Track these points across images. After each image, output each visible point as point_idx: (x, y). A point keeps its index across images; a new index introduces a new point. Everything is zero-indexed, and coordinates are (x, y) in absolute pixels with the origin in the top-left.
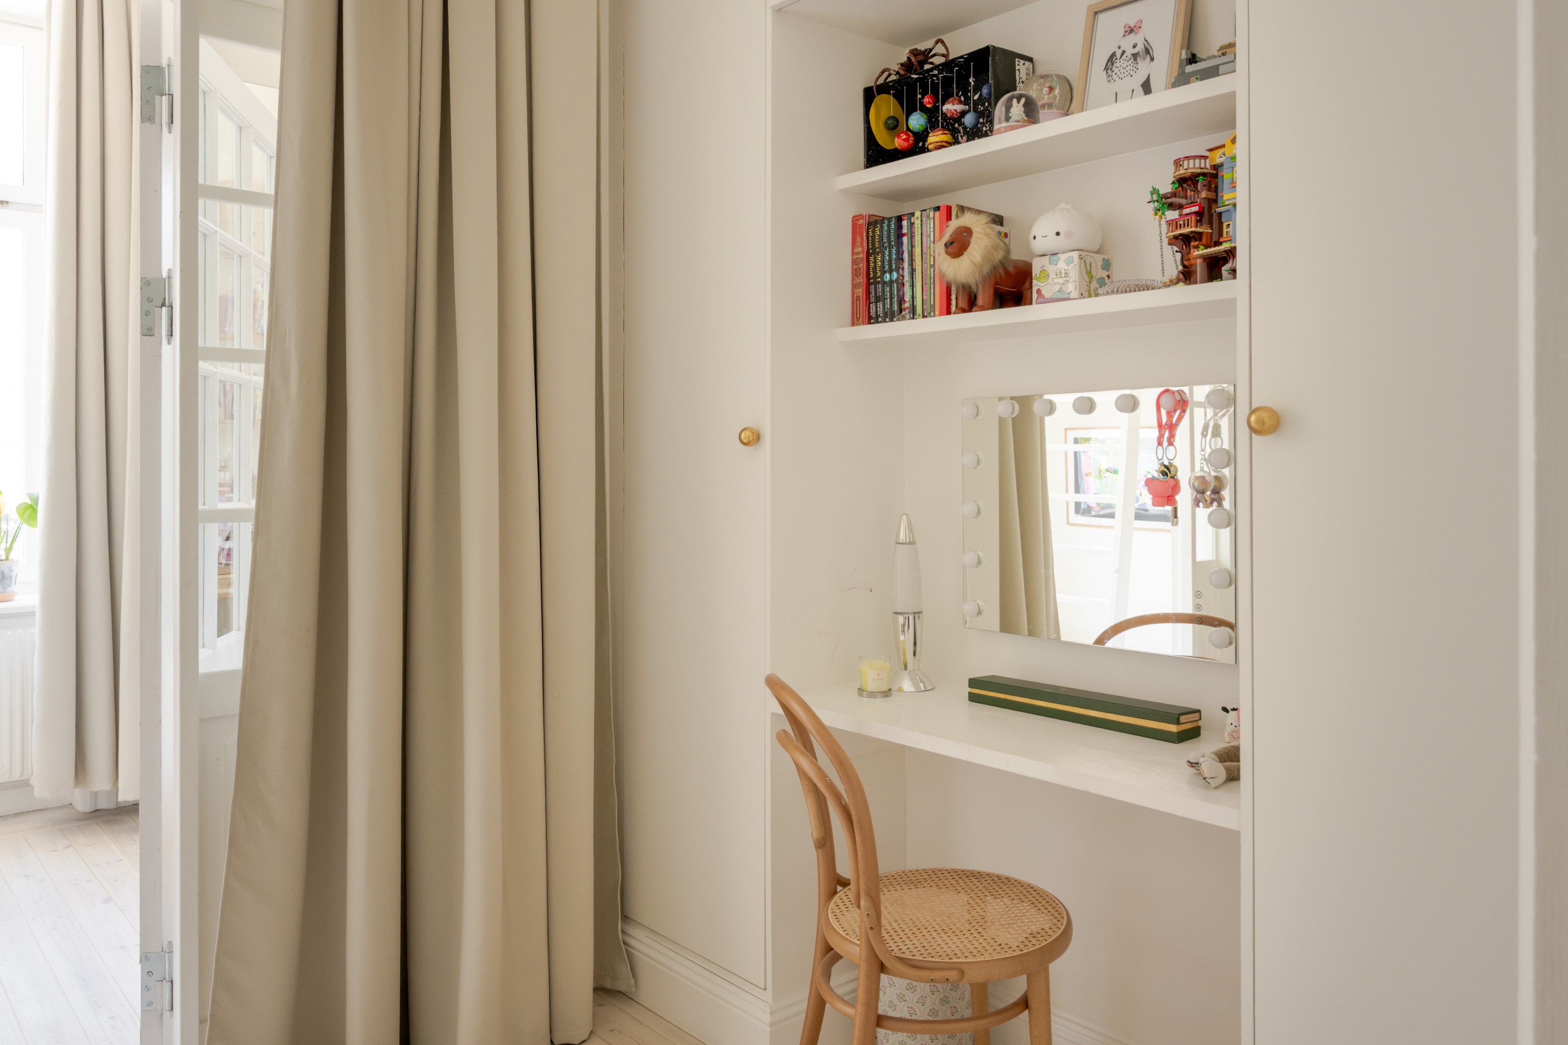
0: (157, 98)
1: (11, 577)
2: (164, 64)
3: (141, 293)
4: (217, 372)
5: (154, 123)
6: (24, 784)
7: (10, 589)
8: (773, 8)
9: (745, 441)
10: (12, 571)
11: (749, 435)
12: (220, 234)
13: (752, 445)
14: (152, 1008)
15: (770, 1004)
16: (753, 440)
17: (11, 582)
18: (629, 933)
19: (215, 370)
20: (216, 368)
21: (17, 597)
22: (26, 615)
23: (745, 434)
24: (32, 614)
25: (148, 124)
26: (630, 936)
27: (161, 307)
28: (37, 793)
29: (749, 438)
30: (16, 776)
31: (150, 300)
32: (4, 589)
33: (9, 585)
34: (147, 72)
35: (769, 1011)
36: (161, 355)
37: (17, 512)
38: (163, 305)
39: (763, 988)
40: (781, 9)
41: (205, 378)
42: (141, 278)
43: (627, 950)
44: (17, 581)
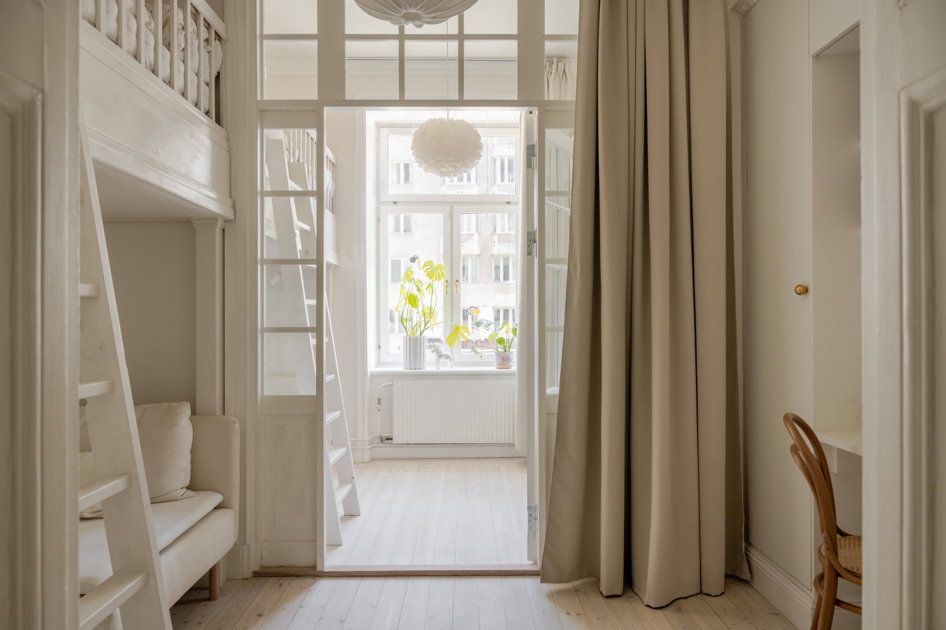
0: (532, 157)
1: (510, 358)
2: (535, 144)
3: (527, 238)
4: (562, 269)
5: (531, 168)
6: (513, 445)
7: (510, 364)
8: (813, 56)
9: (798, 292)
10: (510, 356)
11: (801, 289)
12: (564, 209)
13: (802, 295)
14: (531, 529)
15: (813, 599)
16: (803, 291)
17: (510, 361)
18: (749, 550)
19: (561, 268)
20: (562, 267)
21: (512, 367)
22: (512, 374)
23: (798, 288)
24: (514, 375)
25: (529, 169)
26: (751, 553)
27: (534, 243)
28: (517, 448)
29: (801, 290)
30: (511, 442)
31: (530, 240)
32: (508, 363)
33: (510, 362)
34: (529, 148)
35: (812, 602)
36: (534, 263)
37: (512, 332)
38: (535, 242)
39: (810, 590)
40: (818, 55)
41: (558, 272)
42: (527, 232)
43: (746, 558)
44: (513, 361)
